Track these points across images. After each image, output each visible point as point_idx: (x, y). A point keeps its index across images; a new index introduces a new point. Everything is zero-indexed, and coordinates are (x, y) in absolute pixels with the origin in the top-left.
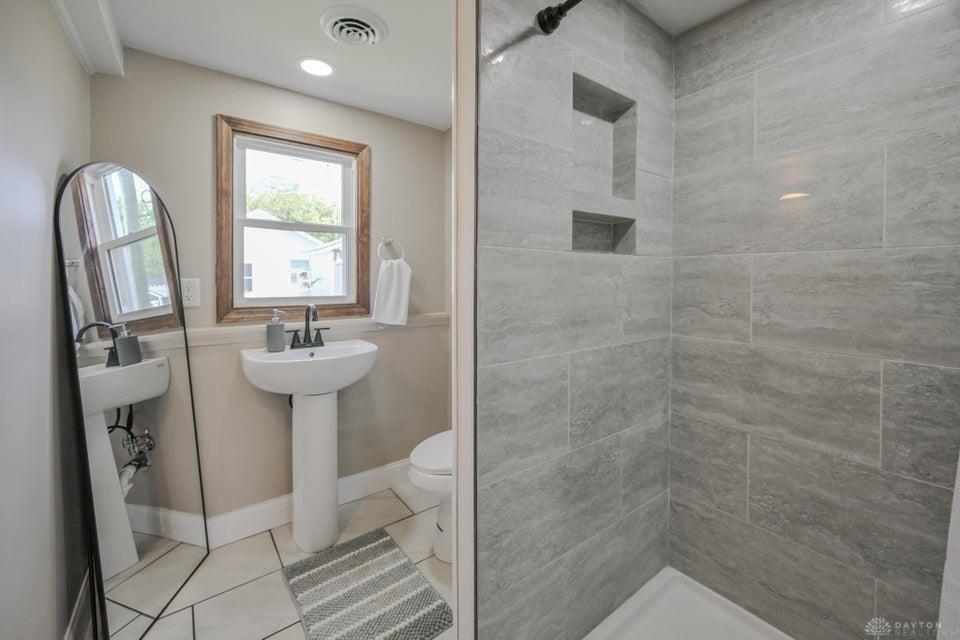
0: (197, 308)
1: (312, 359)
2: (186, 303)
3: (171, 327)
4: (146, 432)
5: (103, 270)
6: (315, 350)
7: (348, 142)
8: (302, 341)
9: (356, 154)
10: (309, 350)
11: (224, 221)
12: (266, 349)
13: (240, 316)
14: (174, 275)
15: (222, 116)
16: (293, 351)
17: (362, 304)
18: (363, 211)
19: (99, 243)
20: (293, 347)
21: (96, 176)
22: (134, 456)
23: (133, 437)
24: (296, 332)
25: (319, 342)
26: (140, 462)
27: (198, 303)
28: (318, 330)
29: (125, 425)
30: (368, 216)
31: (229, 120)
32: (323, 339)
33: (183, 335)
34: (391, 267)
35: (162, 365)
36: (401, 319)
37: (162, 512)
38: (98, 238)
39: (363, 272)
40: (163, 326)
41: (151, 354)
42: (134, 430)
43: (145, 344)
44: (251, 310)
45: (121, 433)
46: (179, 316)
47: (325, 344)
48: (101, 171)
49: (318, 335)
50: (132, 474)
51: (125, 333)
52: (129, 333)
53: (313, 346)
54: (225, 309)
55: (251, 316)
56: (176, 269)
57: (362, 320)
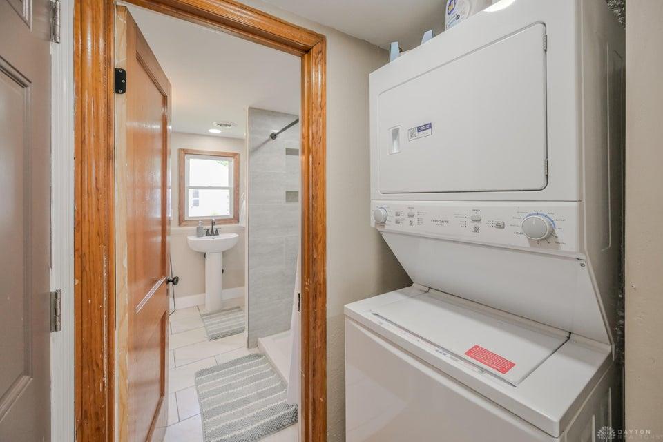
1: (214, 240)
7: (230, 153)
8: (210, 233)
9: (234, 157)
10: (213, 236)
11: (181, 188)
12: (196, 236)
13: (187, 223)
15: (181, 149)
16: (207, 237)
17: (236, 219)
18: (236, 180)
20: (207, 235)
24: (208, 230)
25: (217, 234)
28: (217, 229)
30: (239, 182)
32: (218, 232)
39: (236, 205)
44: (191, 221)
47: (219, 234)
49: (216, 231)
53: (215, 235)
54: (182, 220)
55: (191, 223)
57: (236, 225)
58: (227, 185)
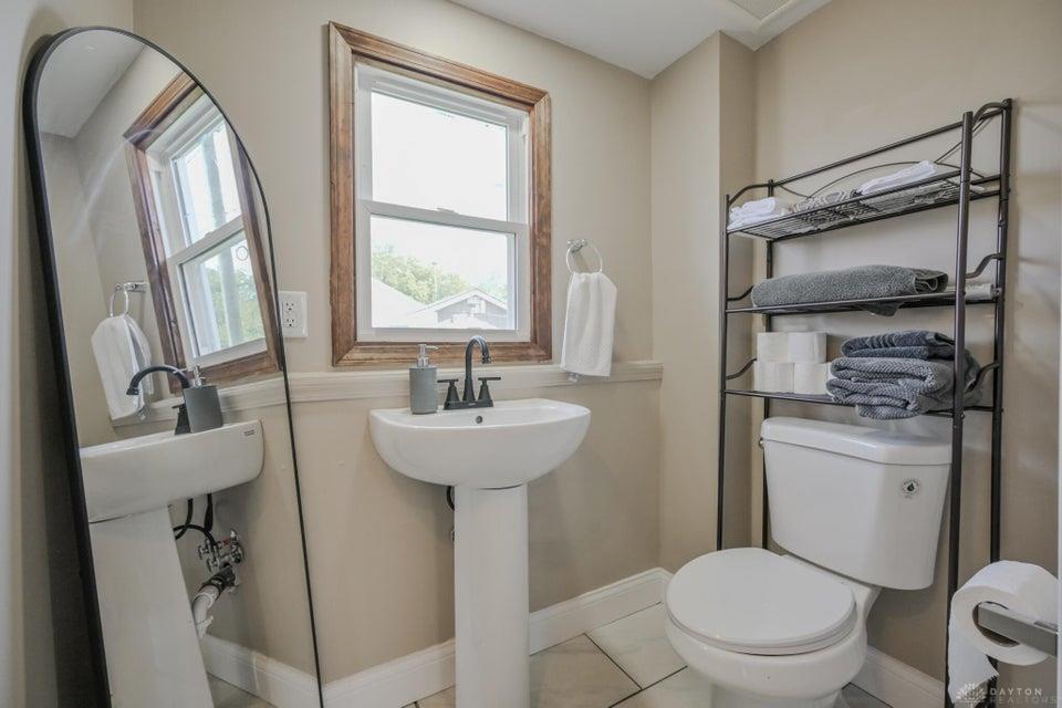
0: (303, 339)
1: (479, 427)
2: (286, 332)
3: (264, 372)
4: (233, 535)
5: (174, 296)
6: (484, 412)
7: (518, 85)
8: (461, 398)
9: (529, 106)
10: (475, 412)
11: (342, 199)
12: (409, 409)
13: (368, 355)
14: (268, 289)
15: (337, 27)
16: (450, 413)
17: (540, 344)
18: (541, 197)
19: (168, 256)
20: (447, 407)
21: (163, 160)
22: (216, 571)
23: (213, 543)
24: (452, 382)
25: (486, 401)
26: (224, 580)
27: (304, 332)
28: (484, 380)
29: (202, 525)
30: (549, 205)
31: (348, 34)
32: (492, 398)
33: (283, 384)
34: (586, 285)
35: (252, 432)
36: (602, 368)
37: (256, 658)
38: (167, 250)
39: (542, 293)
40: (253, 372)
41: (237, 416)
42: (216, 532)
43: (228, 399)
44: (383, 346)
45: (196, 538)
46: (277, 355)
47: (495, 403)
48: (168, 150)
49: (484, 389)
50: (212, 601)
51: (197, 382)
52: (203, 381)
53: (478, 405)
54: (343, 341)
55: (385, 356)
56: (271, 278)
57: (545, 368)
58: (500, 214)
